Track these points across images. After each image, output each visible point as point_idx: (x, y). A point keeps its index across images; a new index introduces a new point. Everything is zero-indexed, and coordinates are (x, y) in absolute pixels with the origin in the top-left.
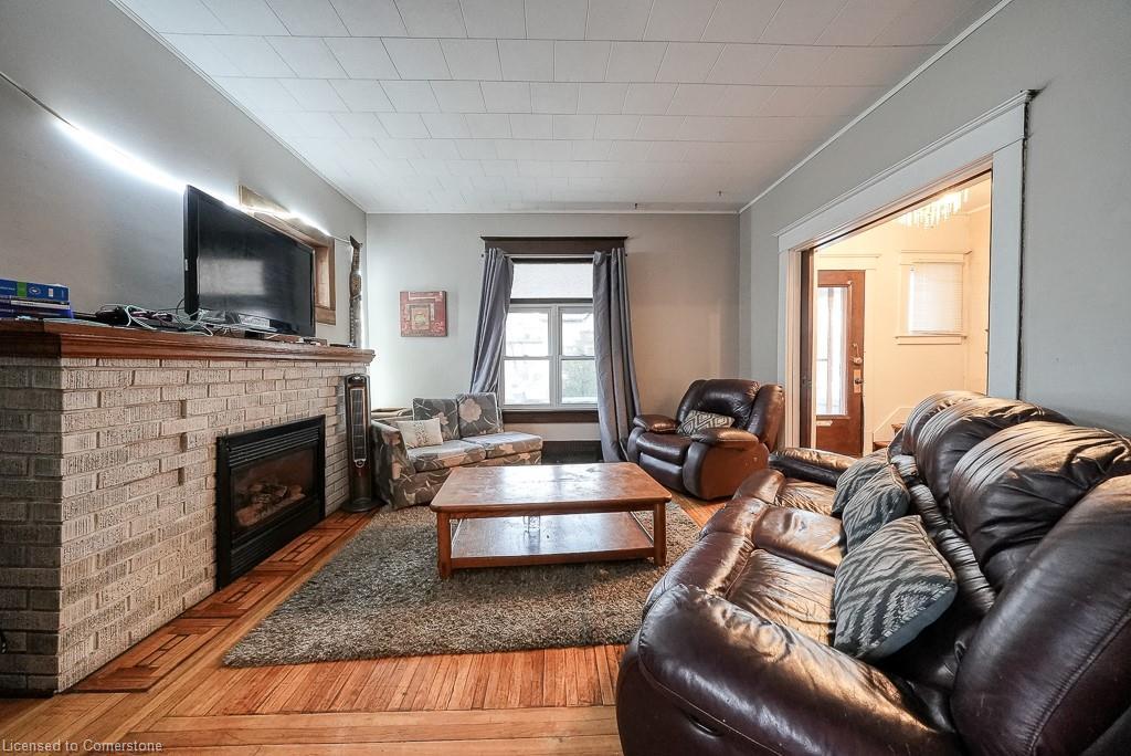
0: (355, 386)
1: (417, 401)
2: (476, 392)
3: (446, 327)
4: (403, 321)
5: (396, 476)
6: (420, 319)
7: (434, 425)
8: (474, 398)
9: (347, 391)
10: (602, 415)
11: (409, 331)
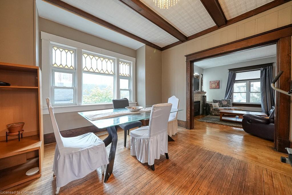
0: (204, 97)
1: (213, 100)
2: (226, 99)
3: (219, 87)
4: (210, 86)
5: (211, 110)
6: (213, 86)
7: (217, 104)
8: (225, 100)
9: (203, 98)
10: (262, 106)
11: (211, 88)
